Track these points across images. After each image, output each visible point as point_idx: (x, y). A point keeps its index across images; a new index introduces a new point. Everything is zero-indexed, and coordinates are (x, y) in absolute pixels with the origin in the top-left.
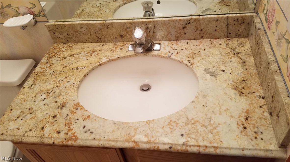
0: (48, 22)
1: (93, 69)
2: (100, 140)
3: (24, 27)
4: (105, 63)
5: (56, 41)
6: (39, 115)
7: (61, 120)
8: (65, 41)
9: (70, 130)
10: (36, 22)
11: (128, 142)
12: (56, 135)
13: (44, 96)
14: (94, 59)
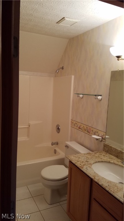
0: (105, 142)
1: (102, 162)
2: (87, 172)
3: (97, 139)
4: (111, 163)
5: (104, 150)
6: (80, 159)
7: (84, 163)
8: (106, 151)
9: (83, 166)
10: (102, 141)
11: (93, 176)
12: (79, 164)
13: (86, 158)
14: (109, 160)
